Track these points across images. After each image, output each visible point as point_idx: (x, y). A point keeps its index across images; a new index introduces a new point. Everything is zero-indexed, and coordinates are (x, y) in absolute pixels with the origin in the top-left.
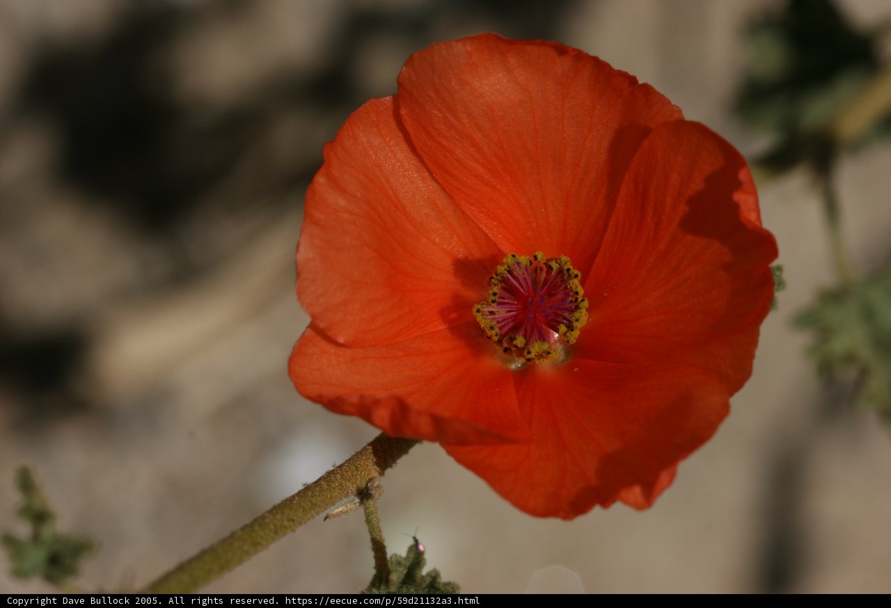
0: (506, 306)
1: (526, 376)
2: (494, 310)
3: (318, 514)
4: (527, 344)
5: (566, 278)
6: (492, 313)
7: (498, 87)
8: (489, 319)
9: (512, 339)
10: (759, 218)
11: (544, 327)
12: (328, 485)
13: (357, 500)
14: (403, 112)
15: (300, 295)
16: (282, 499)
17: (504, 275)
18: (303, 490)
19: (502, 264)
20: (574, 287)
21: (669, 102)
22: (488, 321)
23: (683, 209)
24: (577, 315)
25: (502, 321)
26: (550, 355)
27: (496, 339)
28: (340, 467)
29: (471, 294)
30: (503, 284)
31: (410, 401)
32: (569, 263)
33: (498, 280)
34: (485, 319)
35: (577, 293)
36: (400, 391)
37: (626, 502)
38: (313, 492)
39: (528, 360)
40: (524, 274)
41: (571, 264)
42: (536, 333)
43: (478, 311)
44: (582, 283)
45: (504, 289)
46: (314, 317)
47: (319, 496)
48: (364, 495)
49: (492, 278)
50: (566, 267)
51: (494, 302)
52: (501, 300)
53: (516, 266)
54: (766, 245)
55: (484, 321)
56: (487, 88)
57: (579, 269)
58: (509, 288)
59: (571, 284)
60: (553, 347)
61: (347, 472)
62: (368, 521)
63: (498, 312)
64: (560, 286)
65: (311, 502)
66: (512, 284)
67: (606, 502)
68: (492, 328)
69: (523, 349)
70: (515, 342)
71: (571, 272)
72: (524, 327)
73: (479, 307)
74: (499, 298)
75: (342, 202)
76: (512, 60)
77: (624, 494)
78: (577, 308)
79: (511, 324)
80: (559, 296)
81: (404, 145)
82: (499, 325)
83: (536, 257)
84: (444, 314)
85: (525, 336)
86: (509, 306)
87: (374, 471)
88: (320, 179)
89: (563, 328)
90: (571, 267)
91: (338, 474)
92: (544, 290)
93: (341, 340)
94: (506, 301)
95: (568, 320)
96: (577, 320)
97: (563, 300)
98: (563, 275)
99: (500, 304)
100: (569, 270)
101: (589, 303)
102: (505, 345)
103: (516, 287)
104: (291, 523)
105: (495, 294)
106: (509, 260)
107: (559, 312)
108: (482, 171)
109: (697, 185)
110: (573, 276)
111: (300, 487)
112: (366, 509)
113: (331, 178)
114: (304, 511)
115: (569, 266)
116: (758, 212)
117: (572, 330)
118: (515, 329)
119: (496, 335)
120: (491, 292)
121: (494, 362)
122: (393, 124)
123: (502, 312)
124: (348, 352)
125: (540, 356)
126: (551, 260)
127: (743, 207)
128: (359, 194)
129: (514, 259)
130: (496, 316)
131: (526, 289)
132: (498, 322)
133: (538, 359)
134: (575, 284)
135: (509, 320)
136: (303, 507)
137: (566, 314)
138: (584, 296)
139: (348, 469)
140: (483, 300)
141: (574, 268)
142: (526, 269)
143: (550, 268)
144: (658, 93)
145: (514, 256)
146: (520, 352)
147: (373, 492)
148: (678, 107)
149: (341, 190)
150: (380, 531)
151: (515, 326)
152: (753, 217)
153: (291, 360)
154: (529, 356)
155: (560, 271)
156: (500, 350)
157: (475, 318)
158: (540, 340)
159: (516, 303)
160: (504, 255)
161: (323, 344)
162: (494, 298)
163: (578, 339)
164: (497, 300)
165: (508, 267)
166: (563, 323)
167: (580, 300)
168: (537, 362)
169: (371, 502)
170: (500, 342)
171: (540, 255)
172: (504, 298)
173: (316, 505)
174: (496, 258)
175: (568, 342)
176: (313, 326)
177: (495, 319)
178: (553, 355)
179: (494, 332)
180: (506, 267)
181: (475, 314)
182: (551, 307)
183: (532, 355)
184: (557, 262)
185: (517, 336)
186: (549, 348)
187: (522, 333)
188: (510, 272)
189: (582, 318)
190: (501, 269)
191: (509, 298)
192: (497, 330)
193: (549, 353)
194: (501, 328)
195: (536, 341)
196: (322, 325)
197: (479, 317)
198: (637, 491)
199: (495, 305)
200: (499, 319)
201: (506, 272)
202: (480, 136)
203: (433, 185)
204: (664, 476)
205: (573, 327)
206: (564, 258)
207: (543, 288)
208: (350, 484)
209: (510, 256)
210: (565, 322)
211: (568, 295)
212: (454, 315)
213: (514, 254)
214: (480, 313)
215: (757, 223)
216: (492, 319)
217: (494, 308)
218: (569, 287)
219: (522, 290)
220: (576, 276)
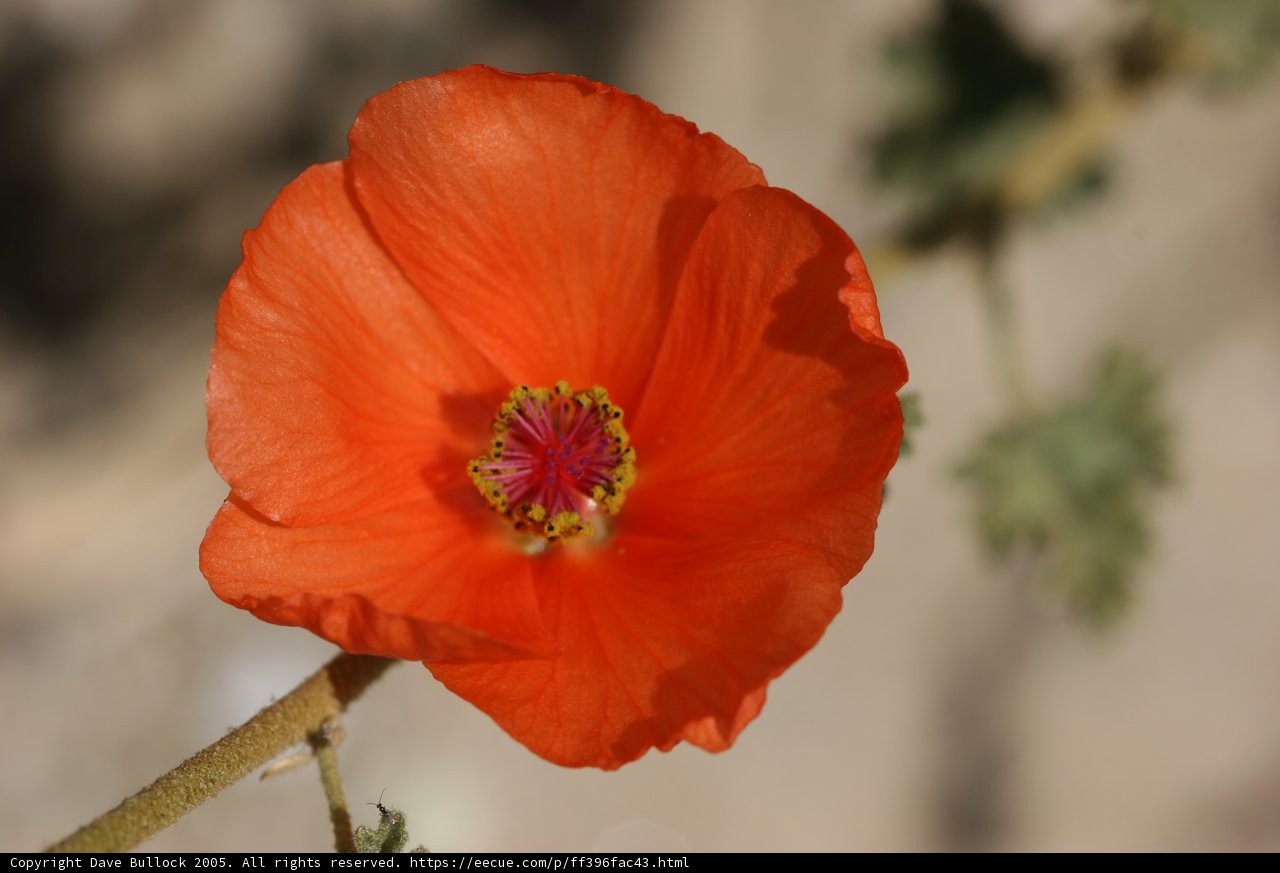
0: (516, 461)
1: (548, 564)
2: (499, 467)
3: (250, 770)
4: (548, 516)
5: (602, 417)
6: (496, 472)
7: (496, 143)
8: (491, 480)
9: (526, 510)
10: (879, 325)
11: (574, 492)
12: (264, 728)
13: (308, 749)
14: (359, 184)
15: (211, 454)
16: (196, 751)
17: (512, 416)
18: (227, 737)
19: (508, 399)
20: (613, 431)
21: (745, 159)
22: (490, 484)
23: (768, 315)
24: (619, 471)
25: (511, 484)
26: (581, 531)
27: (502, 509)
28: (282, 702)
29: (467, 445)
30: (512, 430)
31: (378, 603)
32: (605, 397)
33: (503, 423)
34: (486, 481)
35: (618, 440)
36: (365, 589)
37: (694, 742)
38: (242, 738)
39: (552, 539)
40: (540, 414)
41: (610, 398)
42: (560, 501)
43: (476, 470)
44: (627, 425)
45: (514, 437)
46: (233, 484)
47: (252, 745)
48: (317, 740)
49: (494, 421)
50: (601, 403)
51: (498, 455)
52: (509, 453)
53: (529, 402)
54: (890, 364)
55: (484, 484)
56: (480, 146)
57: (622, 406)
58: (521, 437)
59: (610, 428)
60: (586, 519)
61: (291, 708)
62: (325, 779)
63: (504, 470)
64: (594, 430)
65: (239, 754)
66: (523, 430)
67: (665, 742)
68: (496, 494)
69: (542, 523)
70: (530, 514)
71: (609, 409)
72: (543, 492)
73: (477, 463)
74: (506, 450)
75: (271, 316)
76: (516, 104)
77: (691, 729)
78: (620, 461)
79: (525, 488)
80: (593, 445)
81: (362, 232)
82: (507, 489)
83: (557, 390)
84: (427, 475)
85: (545, 504)
86: (520, 461)
87: (331, 706)
88: (239, 284)
89: (599, 491)
90: (609, 403)
91: (278, 711)
92: (572, 436)
93: (276, 517)
94: (516, 454)
95: (607, 480)
96: (619, 480)
97: (599, 451)
98: (599, 414)
99: (507, 458)
100: (605, 406)
101: (638, 454)
102: (517, 518)
103: (530, 435)
104: (211, 784)
105: (499, 445)
106: (518, 394)
107: (594, 468)
108: (476, 265)
109: (786, 280)
110: (612, 415)
111: (223, 733)
112: (321, 762)
113: (254, 282)
114: (228, 766)
115: (605, 400)
116: (878, 317)
117: (613, 494)
118: (530, 495)
119: (503, 504)
120: (493, 442)
121: (504, 542)
122: (344, 201)
123: (510, 471)
124: (287, 535)
125: (568, 533)
126: (579, 393)
127: (854, 310)
128: (296, 305)
129: (525, 392)
130: (502, 476)
131: (544, 436)
132: (506, 485)
133: (565, 537)
134: (616, 427)
135: (522, 482)
136: (228, 761)
137: (604, 471)
138: (631, 443)
139: (292, 704)
140: (484, 454)
141: (615, 403)
142: (544, 408)
143: (579, 404)
144: (729, 146)
145: (525, 388)
146: (538, 527)
147: (329, 737)
148: (757, 166)
149: (270, 298)
150: (341, 794)
151: (530, 490)
152: (869, 323)
153: (203, 547)
154: (551, 534)
155: (594, 409)
156: (509, 525)
157: (470, 480)
158: (567, 510)
159: (530, 456)
160: (510, 386)
161: (249, 523)
162: (496, 450)
163: (624, 508)
164: (503, 453)
165: (518, 403)
166: (599, 484)
167: (623, 449)
168: (564, 541)
169: (327, 752)
170: (508, 514)
171: (564, 387)
172: (512, 450)
173: (246, 757)
174: (501, 392)
175: (608, 511)
176: (233, 498)
177: (501, 480)
178: (586, 530)
179: (498, 500)
180: (514, 404)
181: (471, 473)
182: (581, 462)
183: (556, 532)
184: (588, 396)
185: (533, 506)
186: (580, 520)
187: (540, 499)
188: (520, 412)
189: (628, 476)
190: (508, 407)
191: (518, 451)
192: (503, 497)
193: (580, 528)
194: (510, 494)
195: (560, 511)
196: (246, 496)
197: (477, 479)
198: (710, 723)
199: (499, 460)
200: (507, 482)
201: (514, 412)
202: (472, 215)
203: (405, 288)
204: (748, 702)
205: (614, 489)
206: (599, 390)
207: (569, 433)
208: (295, 726)
209: (520, 388)
210: (603, 482)
211: (604, 443)
212: (441, 477)
213: (524, 385)
214: (478, 474)
215: (876, 333)
216: (497, 481)
217: (498, 464)
218: (607, 431)
219: (538, 437)
220: (617, 415)
